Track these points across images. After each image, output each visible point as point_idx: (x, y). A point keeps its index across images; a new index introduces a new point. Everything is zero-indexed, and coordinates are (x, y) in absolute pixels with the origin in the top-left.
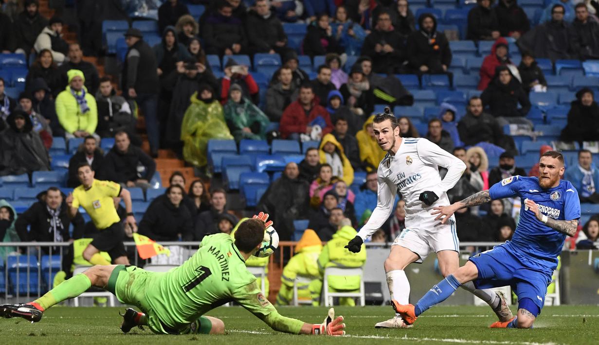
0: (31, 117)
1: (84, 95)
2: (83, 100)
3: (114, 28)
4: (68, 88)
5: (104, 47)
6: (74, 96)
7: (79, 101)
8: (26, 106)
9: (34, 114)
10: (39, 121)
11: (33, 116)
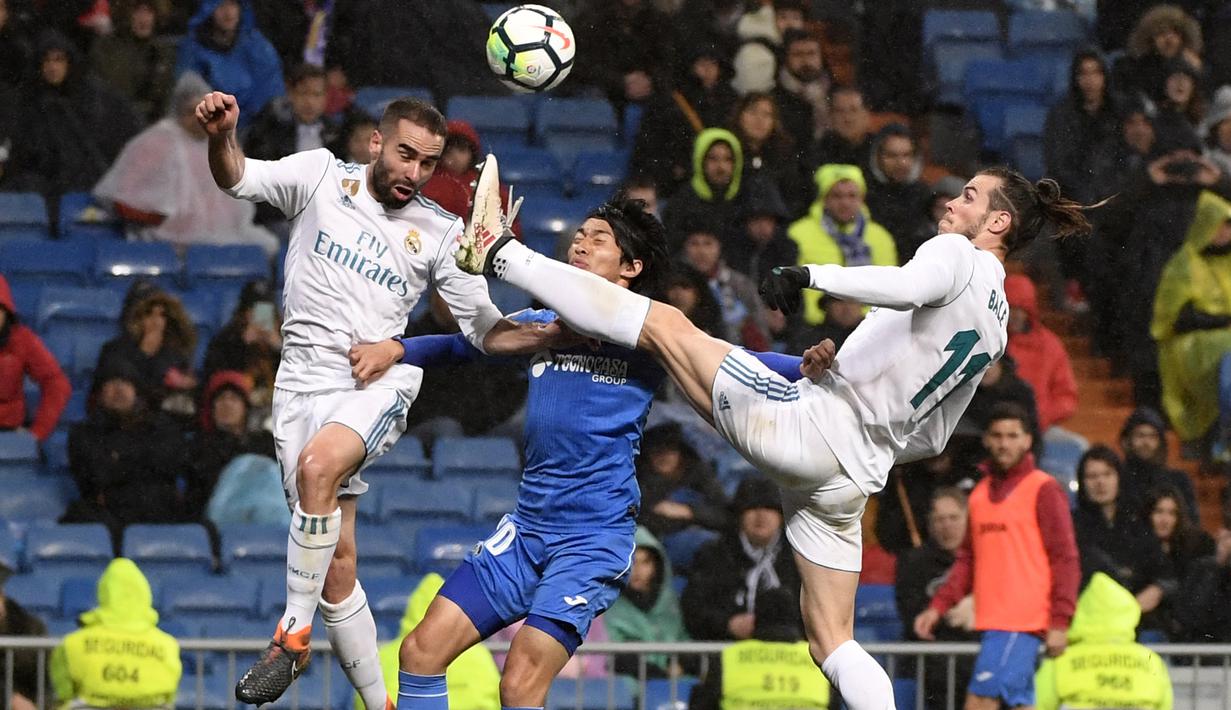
0: (713, 284)
1: (860, 233)
2: (860, 249)
3: (958, 32)
4: (817, 210)
5: (928, 87)
6: (832, 235)
7: (847, 250)
8: (702, 257)
9: (725, 274)
10: (737, 296)
11: (721, 284)
